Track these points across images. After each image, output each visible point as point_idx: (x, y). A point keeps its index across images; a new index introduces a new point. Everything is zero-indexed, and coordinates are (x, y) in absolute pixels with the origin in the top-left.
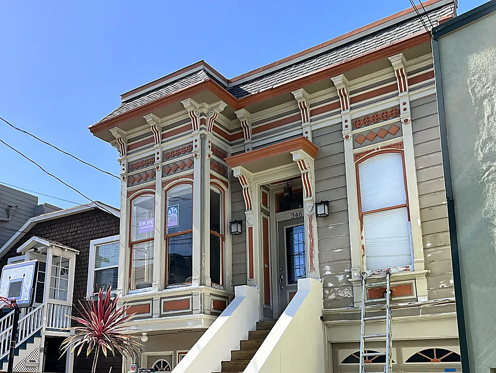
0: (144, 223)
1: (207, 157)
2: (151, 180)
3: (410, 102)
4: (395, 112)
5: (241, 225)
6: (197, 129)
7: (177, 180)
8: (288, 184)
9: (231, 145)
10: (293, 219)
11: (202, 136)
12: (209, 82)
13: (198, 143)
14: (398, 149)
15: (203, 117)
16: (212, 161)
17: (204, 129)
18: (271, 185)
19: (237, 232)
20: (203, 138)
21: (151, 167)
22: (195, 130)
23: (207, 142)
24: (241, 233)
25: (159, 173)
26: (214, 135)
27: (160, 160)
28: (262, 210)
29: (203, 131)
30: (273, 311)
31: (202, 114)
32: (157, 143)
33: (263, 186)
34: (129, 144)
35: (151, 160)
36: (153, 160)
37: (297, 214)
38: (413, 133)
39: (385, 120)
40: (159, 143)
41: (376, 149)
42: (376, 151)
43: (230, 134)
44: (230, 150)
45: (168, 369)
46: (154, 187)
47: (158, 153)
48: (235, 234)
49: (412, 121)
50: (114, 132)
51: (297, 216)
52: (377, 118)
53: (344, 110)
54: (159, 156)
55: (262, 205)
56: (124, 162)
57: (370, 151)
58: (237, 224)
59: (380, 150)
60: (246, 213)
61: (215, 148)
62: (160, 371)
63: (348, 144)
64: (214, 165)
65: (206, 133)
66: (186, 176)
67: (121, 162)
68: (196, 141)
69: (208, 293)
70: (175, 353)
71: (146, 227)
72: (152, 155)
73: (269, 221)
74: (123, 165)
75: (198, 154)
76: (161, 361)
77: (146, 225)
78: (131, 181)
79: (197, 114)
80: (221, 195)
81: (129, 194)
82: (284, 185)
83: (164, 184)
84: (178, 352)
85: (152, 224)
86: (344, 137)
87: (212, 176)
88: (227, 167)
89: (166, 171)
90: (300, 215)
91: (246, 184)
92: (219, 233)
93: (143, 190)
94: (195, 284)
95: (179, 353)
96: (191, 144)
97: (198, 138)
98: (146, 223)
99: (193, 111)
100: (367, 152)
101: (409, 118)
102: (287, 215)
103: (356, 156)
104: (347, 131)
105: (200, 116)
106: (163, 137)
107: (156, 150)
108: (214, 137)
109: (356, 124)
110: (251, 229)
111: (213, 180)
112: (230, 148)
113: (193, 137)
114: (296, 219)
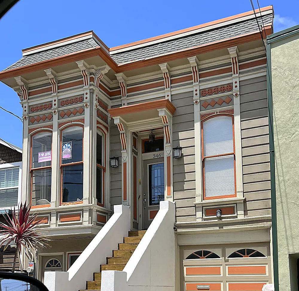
0: (43, 154)
1: (94, 107)
2: (49, 121)
3: (239, 81)
4: (230, 87)
5: (118, 161)
6: (88, 85)
7: (71, 123)
8: (152, 132)
9: (111, 99)
10: (154, 159)
11: (92, 91)
12: (99, 50)
13: (88, 96)
14: (230, 114)
15: (92, 76)
16: (98, 110)
17: (93, 85)
18: (139, 133)
19: (116, 165)
20: (92, 92)
21: (49, 111)
22: (86, 85)
23: (94, 96)
24: (118, 167)
25: (56, 117)
26: (100, 90)
27: (56, 105)
28: (133, 151)
29: (92, 87)
30: (138, 224)
31: (91, 74)
32: (54, 93)
33: (134, 133)
34: (30, 91)
35: (49, 106)
36: (51, 105)
37: (157, 155)
38: (240, 104)
39: (223, 92)
40: (56, 92)
41: (215, 112)
42: (216, 114)
43: (111, 91)
44: (110, 103)
45: (59, 265)
46: (51, 126)
47: (55, 101)
48: (113, 167)
49: (240, 95)
50: (18, 80)
51: (157, 156)
52: (217, 90)
53: (195, 82)
54: (56, 102)
55: (133, 147)
56: (26, 105)
57: (212, 114)
58: (115, 160)
59: (218, 113)
60: (122, 152)
61: (100, 100)
62: (52, 267)
63: (197, 108)
64: (99, 114)
65: (94, 89)
66: (78, 121)
67: (23, 105)
68: (87, 94)
69: (95, 209)
70: (65, 254)
71: (44, 158)
72: (51, 101)
73: (137, 159)
74: (25, 107)
75: (88, 104)
76: (53, 260)
77: (44, 156)
78: (32, 121)
79: (88, 73)
80: (102, 137)
81: (30, 130)
82: (150, 133)
83: (60, 125)
84: (67, 253)
85: (49, 155)
86: (194, 102)
87: (98, 122)
88: (108, 116)
89: (62, 115)
90: (160, 156)
91: (123, 130)
92: (101, 165)
93: (42, 128)
94: (85, 203)
95: (69, 254)
96: (82, 96)
97: (88, 91)
98: (45, 154)
99: (85, 71)
100: (210, 114)
101: (238, 93)
102: (150, 155)
103: (202, 116)
104: (196, 98)
105: (90, 75)
106: (59, 88)
107: (53, 98)
108: (100, 92)
109: (203, 93)
110: (125, 164)
111: (98, 125)
112: (110, 101)
113: (84, 91)
114: (156, 158)
